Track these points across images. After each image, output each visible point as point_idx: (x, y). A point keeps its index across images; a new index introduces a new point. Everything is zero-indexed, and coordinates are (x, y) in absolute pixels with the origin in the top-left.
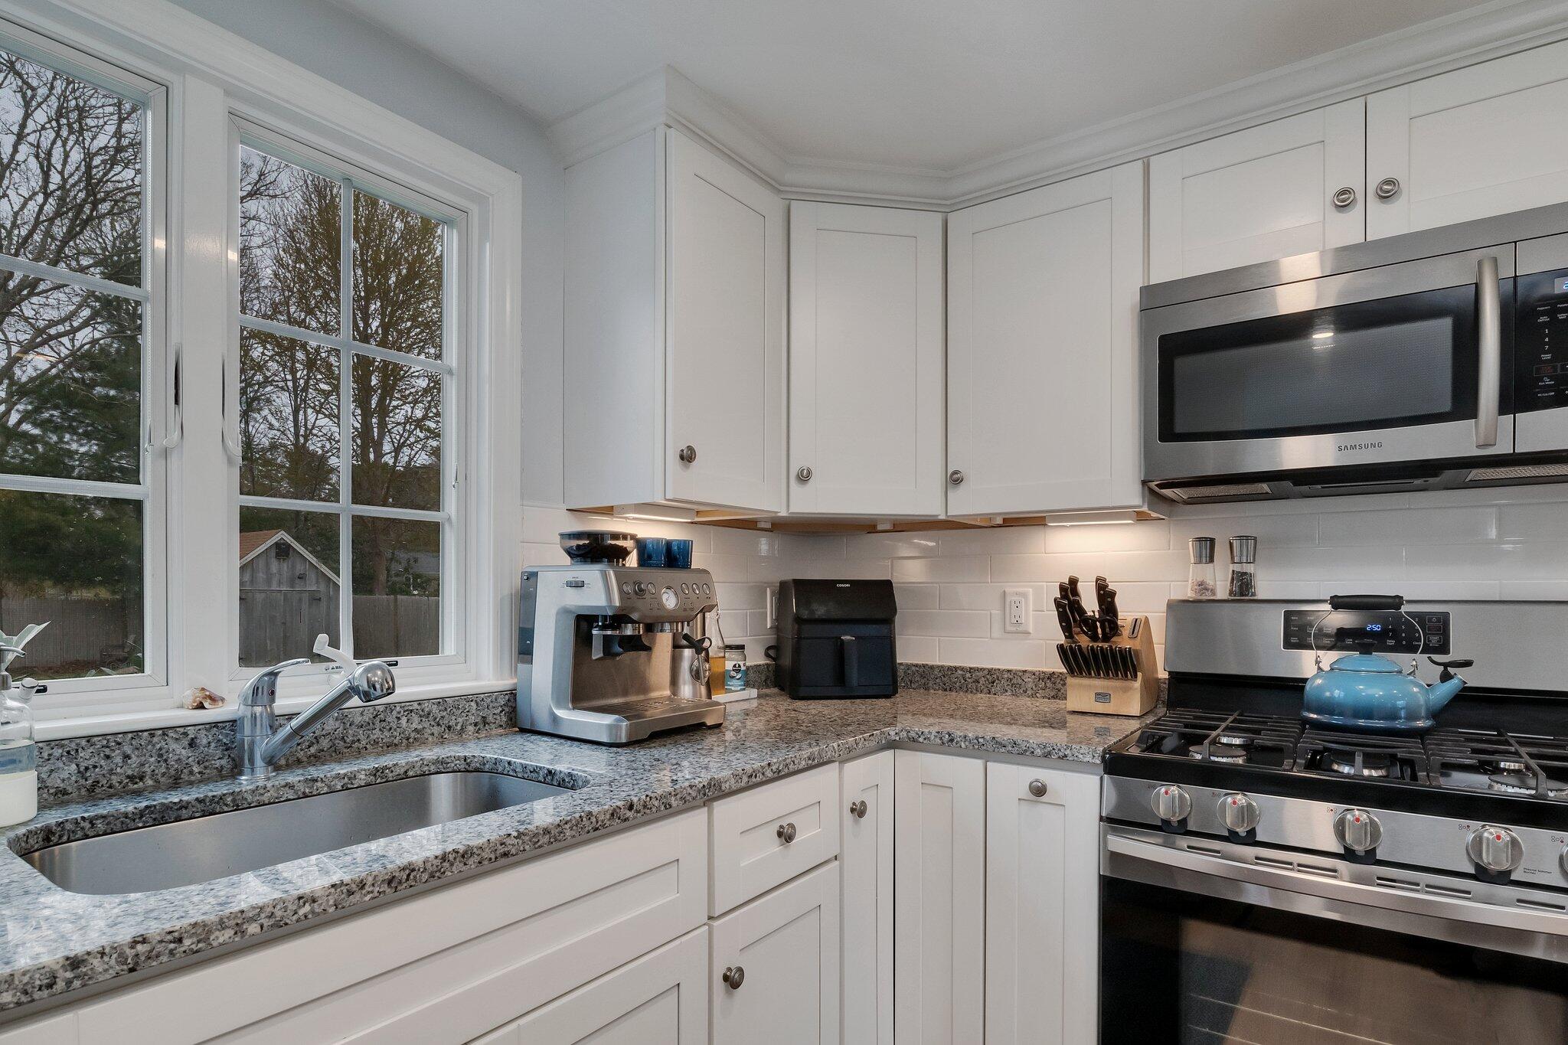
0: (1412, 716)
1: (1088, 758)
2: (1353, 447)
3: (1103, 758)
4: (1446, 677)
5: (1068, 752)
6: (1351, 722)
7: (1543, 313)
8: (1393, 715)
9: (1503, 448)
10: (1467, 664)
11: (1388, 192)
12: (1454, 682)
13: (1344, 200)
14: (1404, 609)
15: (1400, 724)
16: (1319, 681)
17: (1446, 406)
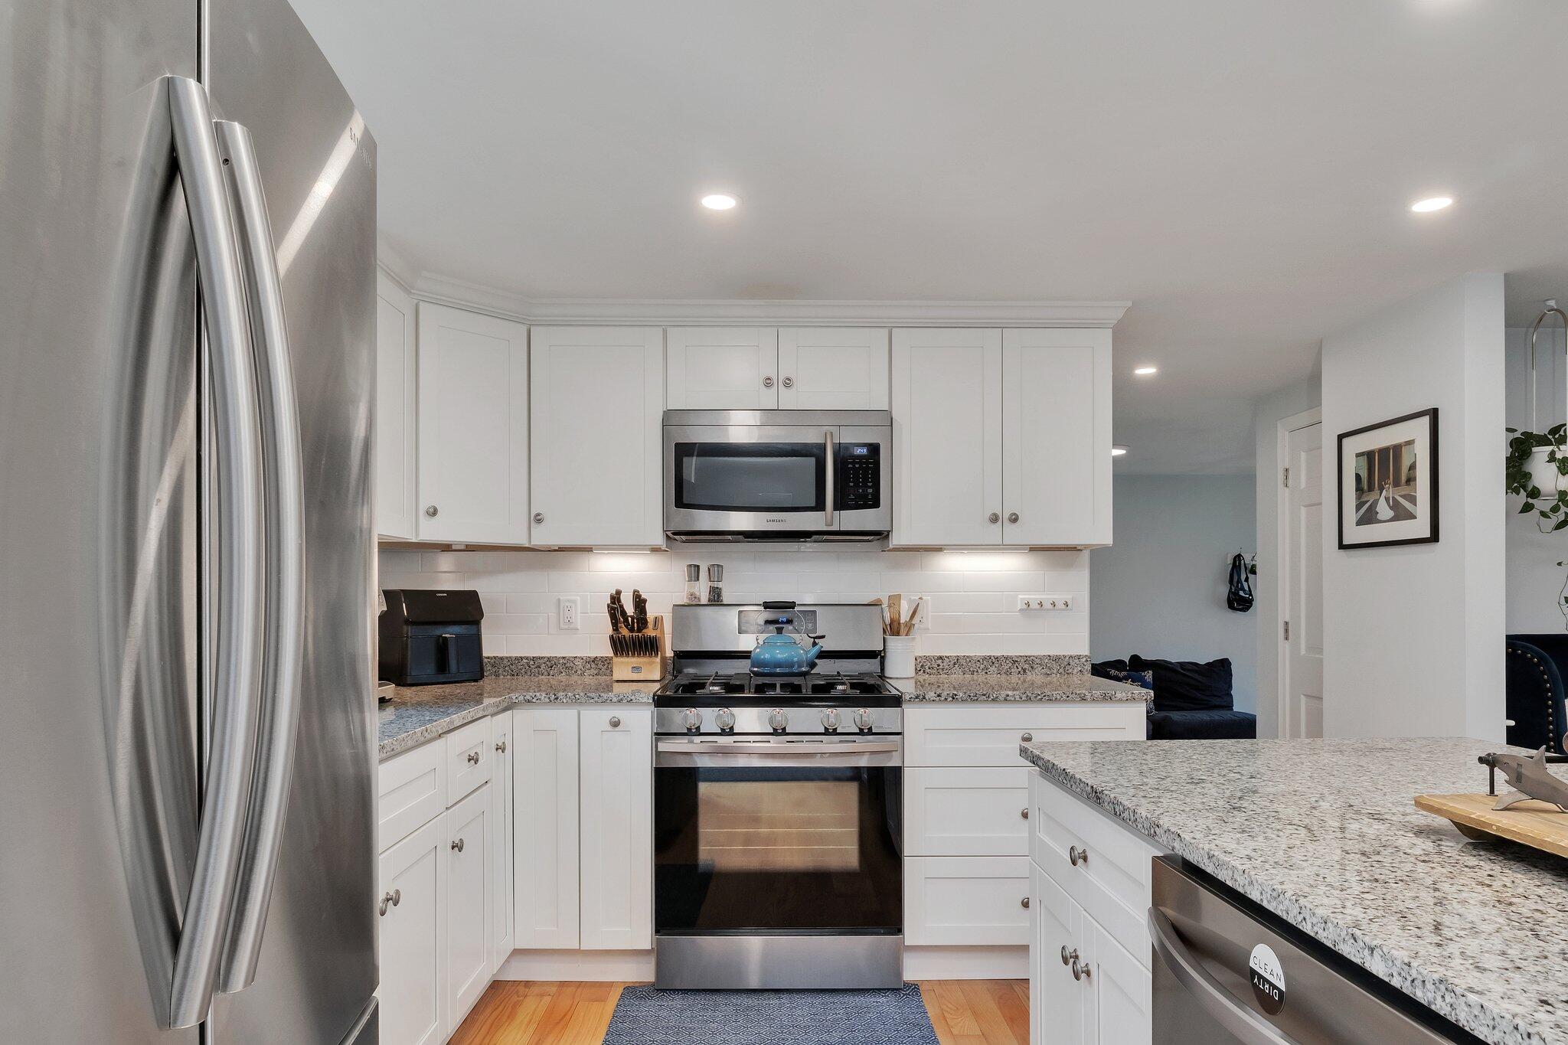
0: (800, 666)
1: (645, 700)
2: (773, 521)
3: (654, 698)
4: (815, 644)
5: (633, 698)
6: (773, 671)
7: (850, 463)
8: (792, 665)
9: (835, 528)
10: (823, 637)
11: (788, 383)
12: (817, 647)
13: (768, 382)
14: (796, 609)
15: (795, 670)
16: (758, 650)
17: (813, 504)
